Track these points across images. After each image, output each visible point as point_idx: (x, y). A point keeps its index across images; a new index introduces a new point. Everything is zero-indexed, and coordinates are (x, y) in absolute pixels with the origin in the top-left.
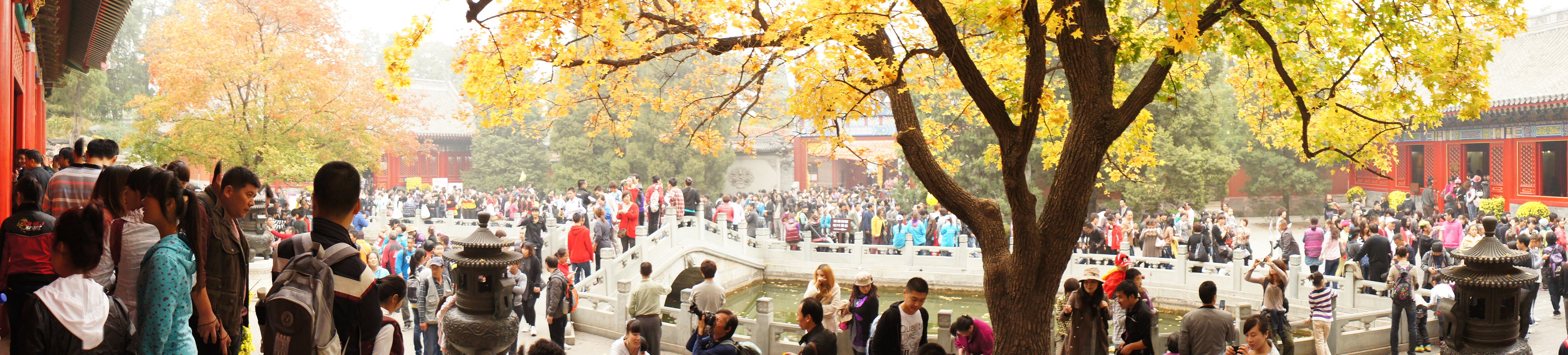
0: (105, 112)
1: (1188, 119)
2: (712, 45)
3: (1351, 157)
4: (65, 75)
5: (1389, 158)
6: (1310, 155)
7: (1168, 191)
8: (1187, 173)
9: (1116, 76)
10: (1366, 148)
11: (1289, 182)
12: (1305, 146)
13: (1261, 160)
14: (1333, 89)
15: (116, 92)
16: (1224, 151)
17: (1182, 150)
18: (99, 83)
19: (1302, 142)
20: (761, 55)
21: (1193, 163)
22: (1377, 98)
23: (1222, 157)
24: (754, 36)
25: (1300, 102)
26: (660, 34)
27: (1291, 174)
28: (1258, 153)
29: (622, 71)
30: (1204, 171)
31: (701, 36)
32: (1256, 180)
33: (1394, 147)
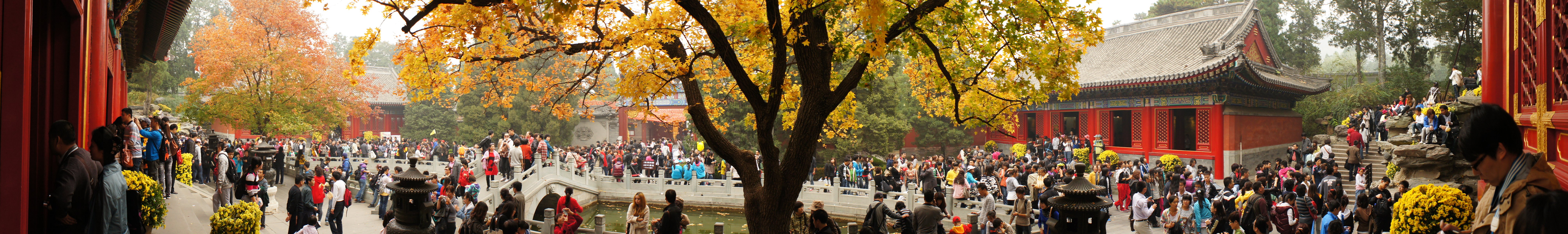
0: (166, 89)
1: (878, 96)
2: (567, 49)
3: (987, 123)
4: (141, 64)
5: (1013, 124)
6: (960, 122)
7: (864, 144)
9: (832, 70)
10: (998, 117)
11: (945, 138)
12: (957, 116)
13: (927, 124)
14: (976, 78)
15: (174, 75)
18: (163, 70)
19: (955, 113)
20: (599, 55)
22: (1004, 85)
23: (901, 121)
24: (594, 43)
25: (953, 87)
26: (532, 41)
27: (946, 132)
28: (925, 119)
29: (507, 65)
31: (559, 42)
32: (924, 137)
33: (1016, 116)
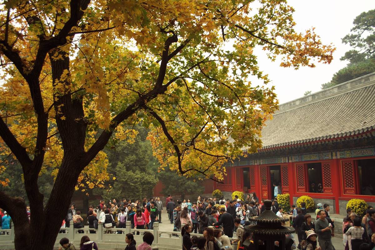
3: (203, 173)
5: (222, 173)
6: (183, 173)
8: (133, 184)
10: (210, 169)
11: (184, 188)
12: (180, 168)
13: (170, 177)
16: (151, 173)
17: (130, 173)
21: (136, 180)
22: (210, 145)
23: (151, 176)
25: (176, 148)
27: (184, 184)
30: (142, 183)
32: (168, 187)
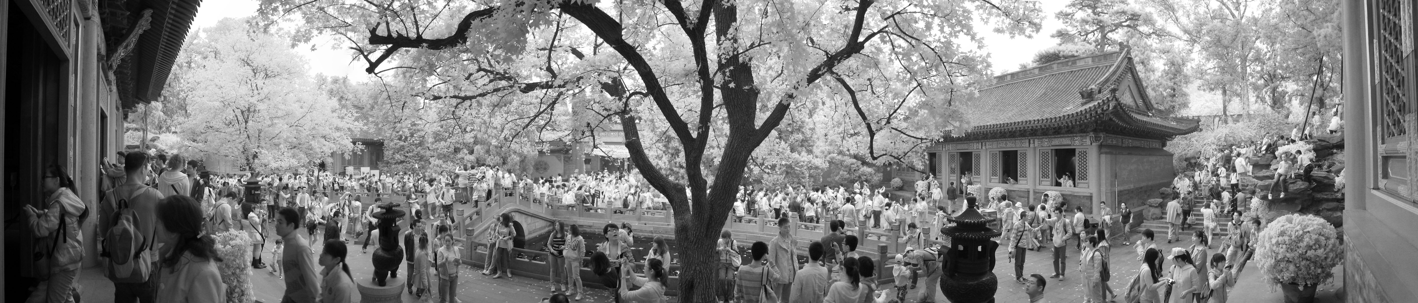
3: (899, 159)
6: (873, 159)
9: (758, 110)
11: (857, 175)
12: (872, 153)
14: (889, 119)
19: (869, 151)
25: (869, 126)
27: (858, 170)
33: (924, 153)
